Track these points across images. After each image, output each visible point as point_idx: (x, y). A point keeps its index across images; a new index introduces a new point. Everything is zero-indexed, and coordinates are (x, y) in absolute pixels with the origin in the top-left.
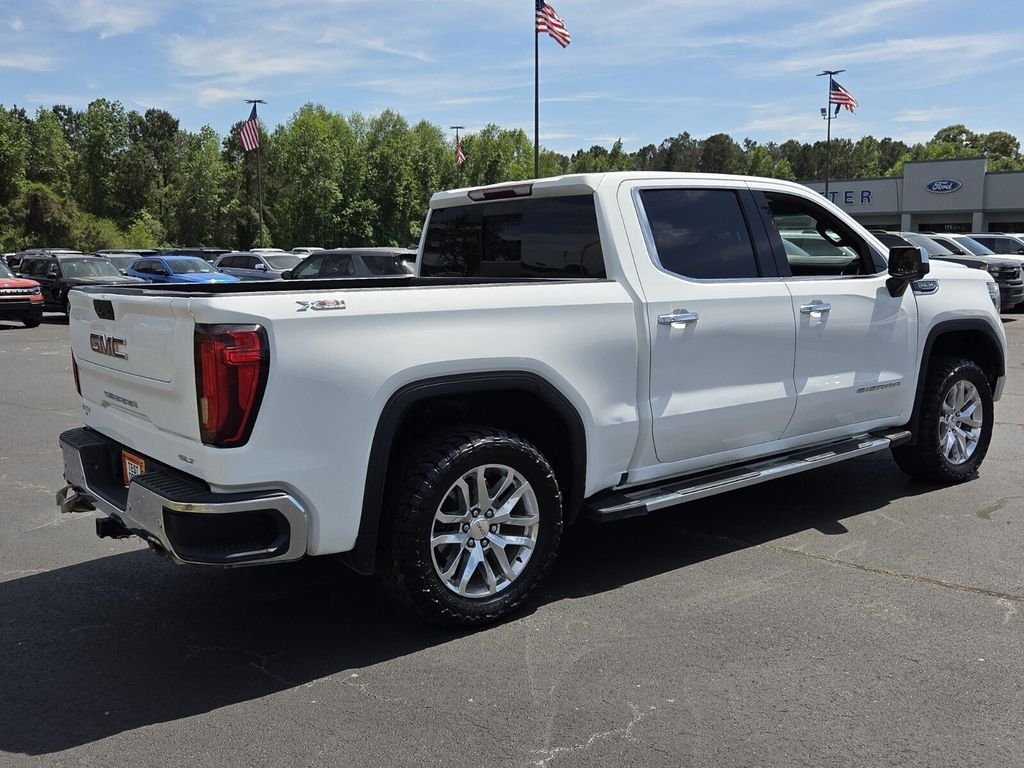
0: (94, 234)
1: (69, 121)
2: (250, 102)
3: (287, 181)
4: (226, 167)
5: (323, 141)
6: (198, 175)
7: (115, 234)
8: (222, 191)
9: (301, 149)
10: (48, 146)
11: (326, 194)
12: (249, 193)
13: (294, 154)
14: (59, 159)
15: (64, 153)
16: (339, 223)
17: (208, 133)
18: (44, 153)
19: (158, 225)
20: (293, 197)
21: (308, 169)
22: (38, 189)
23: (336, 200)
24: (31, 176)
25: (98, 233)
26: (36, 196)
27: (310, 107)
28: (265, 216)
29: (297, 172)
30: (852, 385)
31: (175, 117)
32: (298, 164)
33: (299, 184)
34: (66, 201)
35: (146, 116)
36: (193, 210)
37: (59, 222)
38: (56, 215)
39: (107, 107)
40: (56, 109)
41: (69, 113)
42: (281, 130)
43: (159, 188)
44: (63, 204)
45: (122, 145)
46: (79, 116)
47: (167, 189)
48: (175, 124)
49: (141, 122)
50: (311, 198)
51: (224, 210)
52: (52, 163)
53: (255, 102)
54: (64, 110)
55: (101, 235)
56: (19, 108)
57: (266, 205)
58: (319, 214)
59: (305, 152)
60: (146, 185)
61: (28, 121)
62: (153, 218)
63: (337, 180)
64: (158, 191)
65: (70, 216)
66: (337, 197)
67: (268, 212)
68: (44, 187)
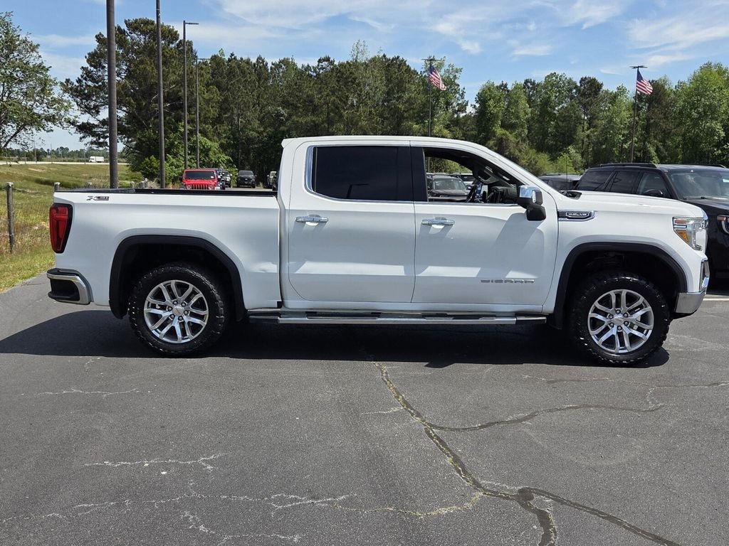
0: (533, 162)
1: (533, 88)
2: (635, 68)
3: (680, 124)
4: (631, 114)
5: (714, 91)
6: (610, 121)
7: (548, 163)
8: (626, 132)
9: (695, 99)
10: (517, 106)
11: (712, 132)
12: (648, 133)
13: (689, 103)
14: (522, 114)
15: (525, 110)
16: (719, 155)
17: (622, 91)
18: (513, 111)
19: (579, 157)
20: (684, 135)
21: (699, 113)
22: (503, 134)
23: (719, 137)
24: (503, 126)
25: (536, 163)
26: (502, 138)
27: (708, 66)
28: (657, 150)
29: (689, 116)
30: (475, 276)
31: (600, 81)
32: (691, 109)
33: (689, 125)
34: (519, 142)
35: (580, 82)
36: (604, 146)
37: (513, 155)
38: (512, 151)
39: (557, 78)
40: (527, 82)
41: (533, 84)
42: (681, 84)
43: (583, 131)
44: (518, 143)
45: (562, 103)
46: (538, 85)
47: (589, 132)
48: (599, 86)
49: (576, 87)
50: (698, 136)
51: (626, 146)
52: (518, 117)
53: (638, 67)
54: (531, 82)
55: (538, 164)
56: (504, 83)
57: (660, 142)
58: (703, 148)
59: (698, 100)
60: (575, 130)
61: (508, 91)
62: (576, 152)
63: (721, 122)
64: (581, 134)
65: (520, 151)
66: (719, 134)
67: (661, 147)
68: (508, 133)
